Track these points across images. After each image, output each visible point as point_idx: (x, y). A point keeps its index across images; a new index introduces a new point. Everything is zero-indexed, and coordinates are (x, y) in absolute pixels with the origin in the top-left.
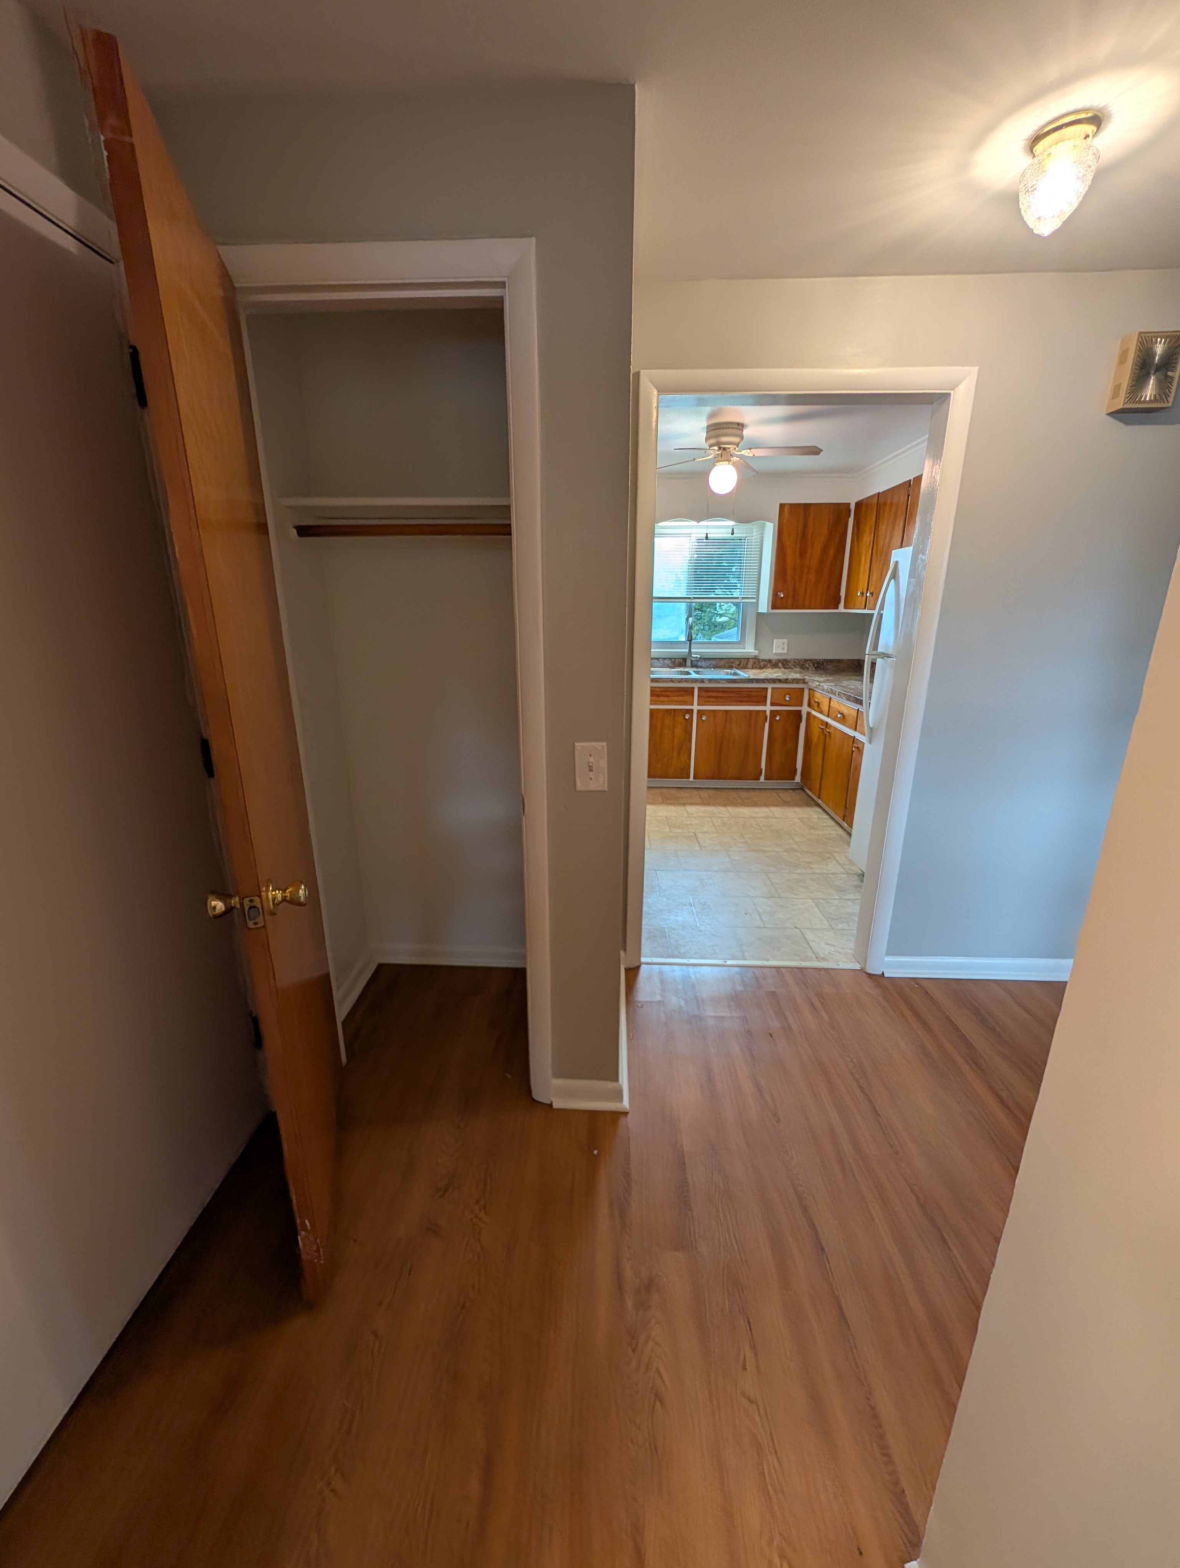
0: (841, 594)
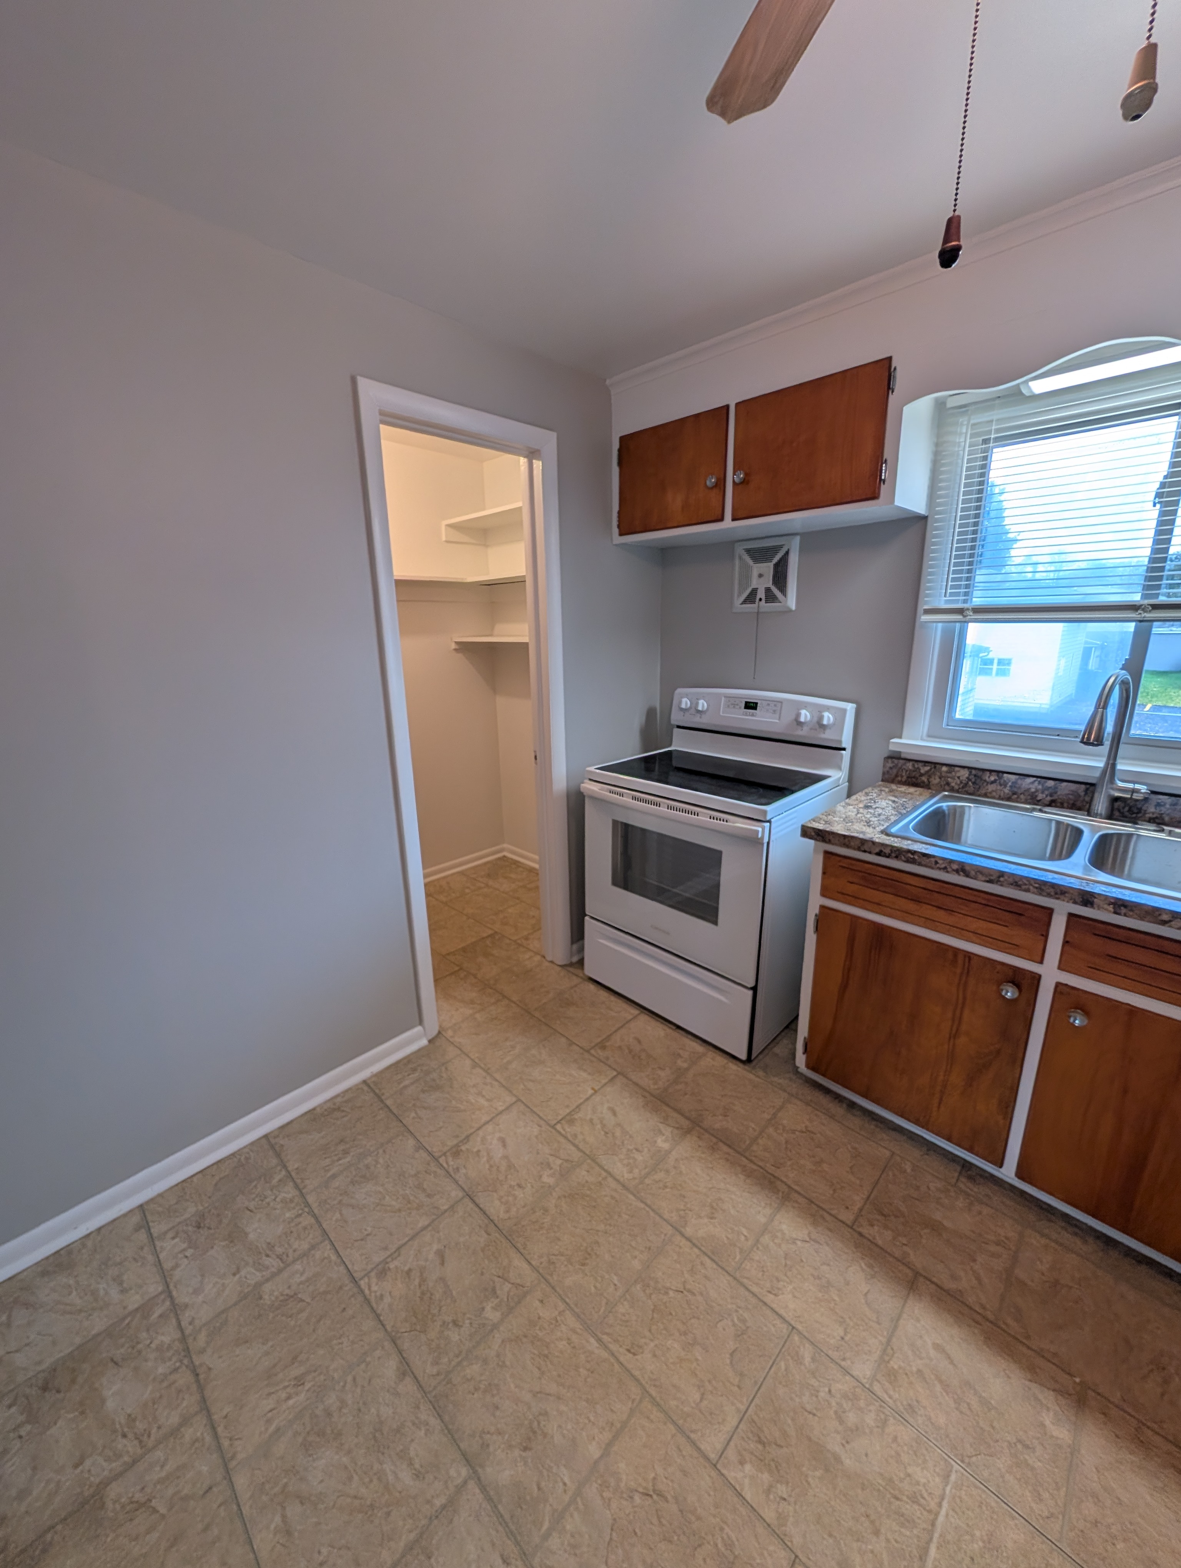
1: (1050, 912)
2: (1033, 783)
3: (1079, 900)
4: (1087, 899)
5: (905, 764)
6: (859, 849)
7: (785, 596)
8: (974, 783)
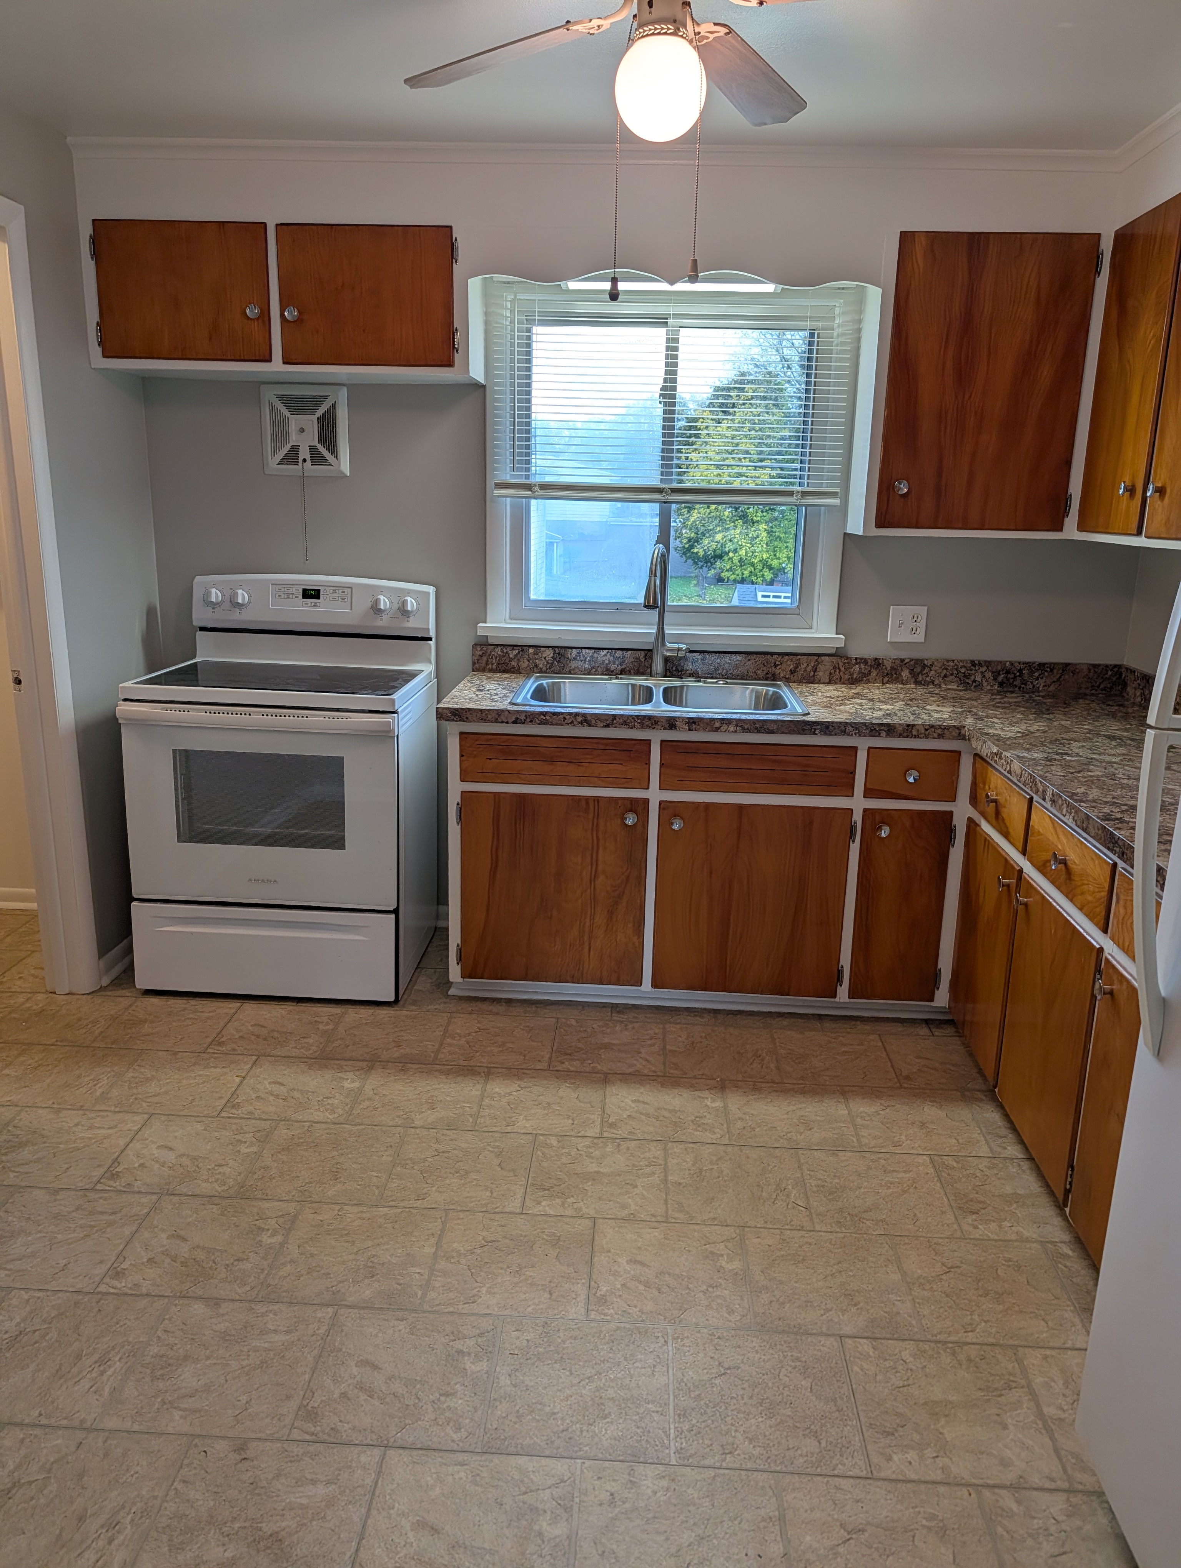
0: (1071, 490)
1: (648, 742)
2: (605, 655)
3: (667, 726)
4: (671, 723)
5: (494, 650)
6: (496, 721)
7: (337, 457)
8: (559, 662)
